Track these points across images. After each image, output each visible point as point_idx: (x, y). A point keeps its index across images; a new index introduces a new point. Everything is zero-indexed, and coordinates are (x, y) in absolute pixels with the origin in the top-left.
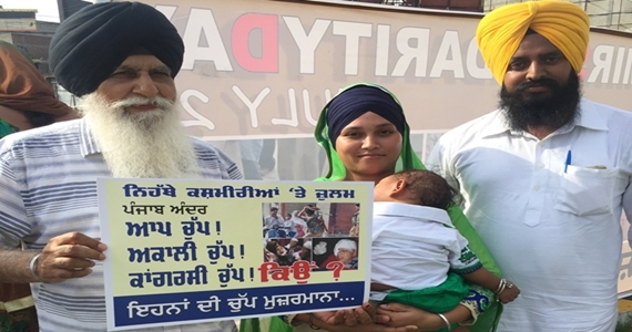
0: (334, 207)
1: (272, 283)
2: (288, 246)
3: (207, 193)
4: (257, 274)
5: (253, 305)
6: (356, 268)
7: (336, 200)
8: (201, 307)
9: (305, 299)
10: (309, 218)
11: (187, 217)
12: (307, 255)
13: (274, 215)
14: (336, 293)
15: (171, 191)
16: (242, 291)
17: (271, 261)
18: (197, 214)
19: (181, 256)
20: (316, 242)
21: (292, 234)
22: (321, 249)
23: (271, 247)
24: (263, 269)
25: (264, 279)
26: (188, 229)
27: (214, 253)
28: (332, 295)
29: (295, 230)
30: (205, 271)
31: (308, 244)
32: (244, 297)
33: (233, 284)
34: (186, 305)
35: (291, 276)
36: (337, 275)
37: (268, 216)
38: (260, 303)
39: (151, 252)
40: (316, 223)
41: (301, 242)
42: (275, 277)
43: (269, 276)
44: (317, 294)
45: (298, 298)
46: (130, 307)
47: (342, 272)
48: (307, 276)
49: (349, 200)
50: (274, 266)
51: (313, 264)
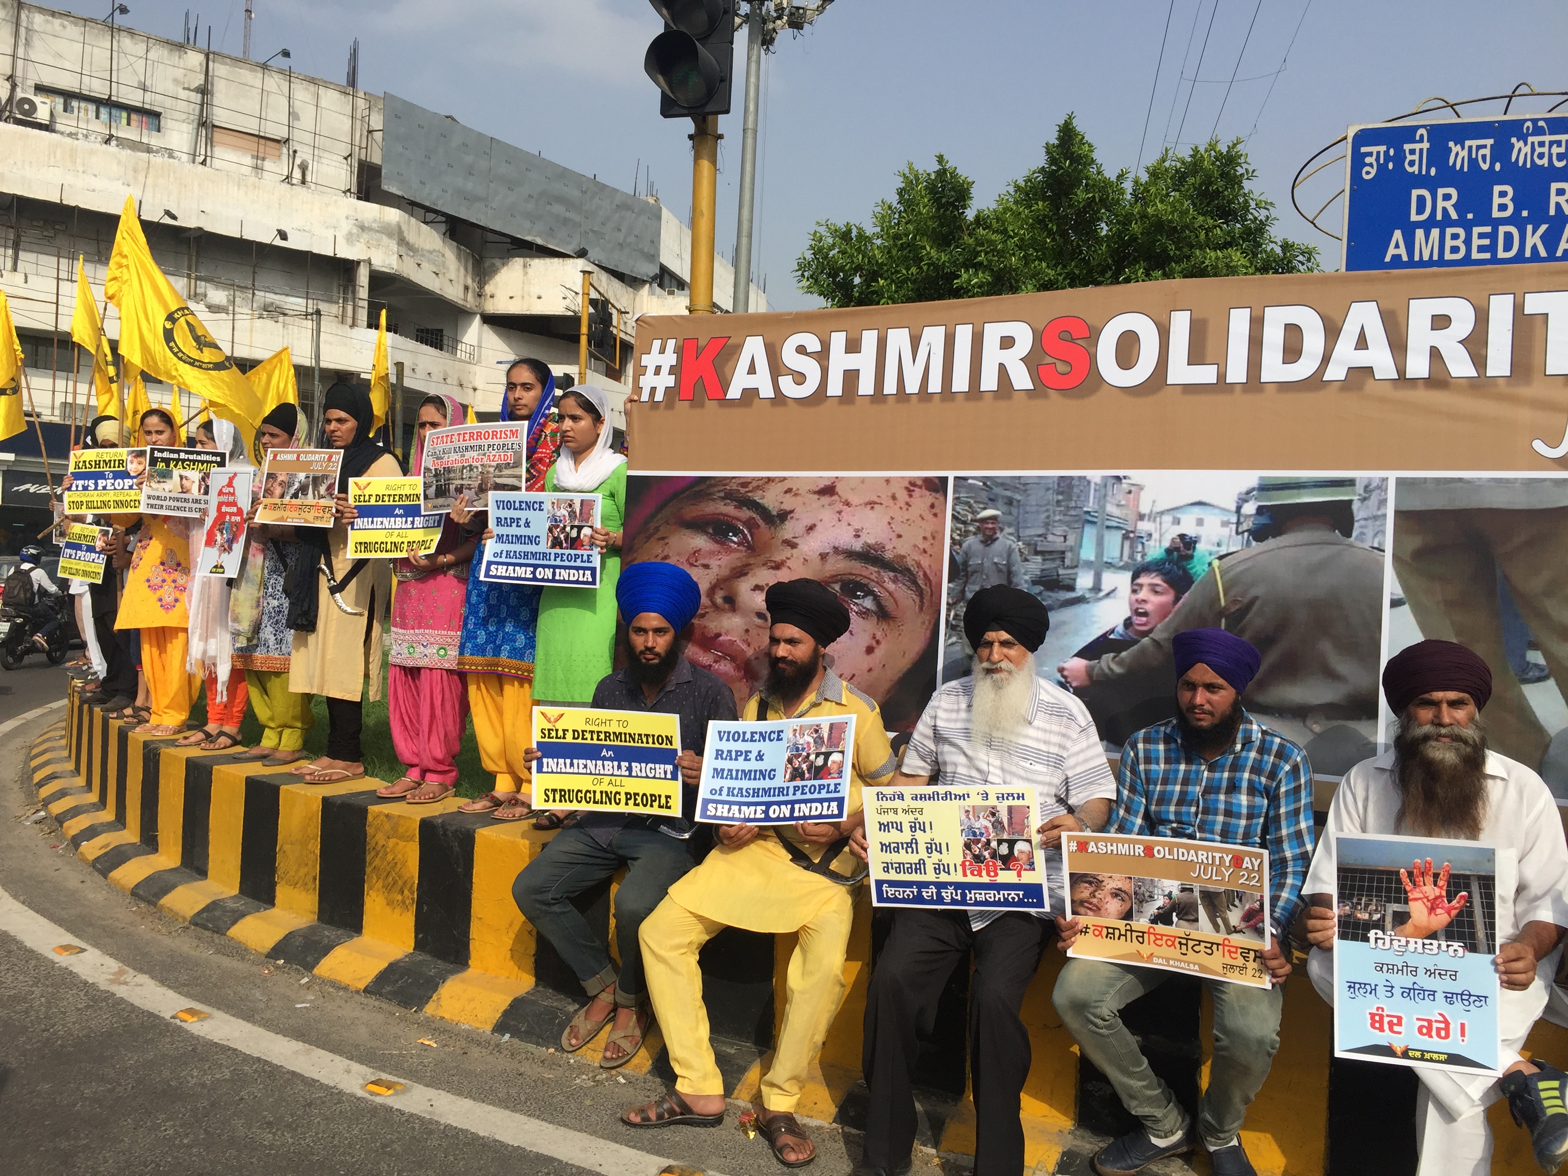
0: (1010, 808)
1: (970, 879)
2: (980, 845)
3: (923, 797)
4: (960, 869)
5: (959, 898)
6: (1034, 869)
7: (1011, 802)
8: (924, 894)
9: (997, 896)
10: (993, 820)
11: (911, 818)
12: (994, 855)
13: (968, 817)
14: (1021, 893)
15: (901, 797)
16: (951, 884)
17: (968, 858)
18: (918, 815)
19: (910, 850)
20: (1000, 842)
21: (982, 834)
22: (1004, 850)
23: (967, 846)
24: (963, 865)
25: (965, 875)
26: (913, 828)
27: (929, 850)
28: (1018, 895)
29: (983, 831)
30: (924, 864)
31: (994, 844)
32: (951, 890)
33: (944, 878)
34: (915, 890)
35: (984, 873)
36: (1019, 875)
37: (964, 817)
38: (964, 895)
39: (893, 846)
40: (998, 825)
41: (988, 842)
42: (972, 873)
43: (968, 872)
44: (1006, 893)
45: (991, 895)
46: (884, 889)
47: (1023, 873)
48: (996, 875)
49: (1020, 802)
50: (971, 864)
51: (999, 863)
